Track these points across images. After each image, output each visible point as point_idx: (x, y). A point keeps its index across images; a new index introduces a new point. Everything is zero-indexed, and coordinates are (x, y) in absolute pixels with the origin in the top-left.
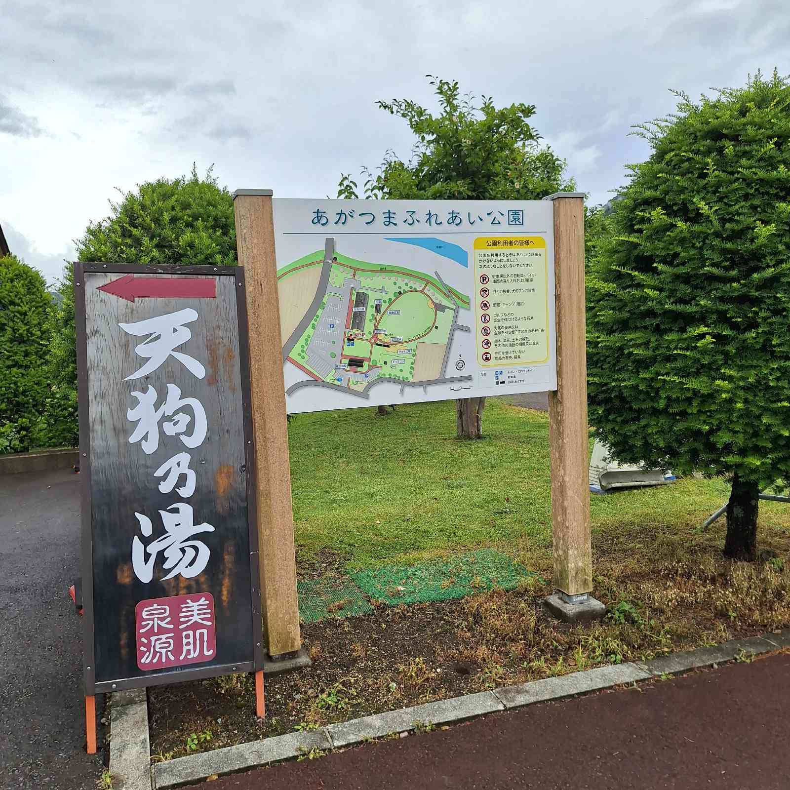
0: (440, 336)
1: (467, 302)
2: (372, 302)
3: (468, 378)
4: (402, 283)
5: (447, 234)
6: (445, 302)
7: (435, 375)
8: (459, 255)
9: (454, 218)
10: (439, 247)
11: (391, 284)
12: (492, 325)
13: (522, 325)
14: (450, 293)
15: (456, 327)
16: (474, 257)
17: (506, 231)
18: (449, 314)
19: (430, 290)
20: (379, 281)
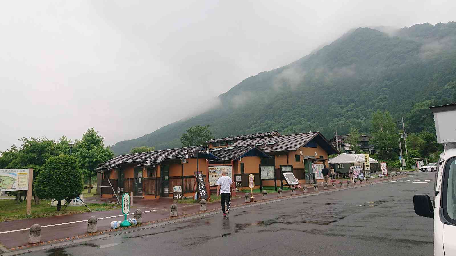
0: (12, 183)
1: (16, 180)
2: (3, 180)
3: (15, 188)
4: (7, 178)
5: (14, 173)
6: (13, 180)
7: (10, 188)
8: (15, 175)
9: (15, 171)
10: (12, 174)
11: (5, 178)
12: (19, 182)
13: (24, 182)
14: (14, 179)
15: (14, 183)
16: (17, 175)
17: (22, 172)
18: (14, 181)
19: (11, 179)
20: (4, 178)
